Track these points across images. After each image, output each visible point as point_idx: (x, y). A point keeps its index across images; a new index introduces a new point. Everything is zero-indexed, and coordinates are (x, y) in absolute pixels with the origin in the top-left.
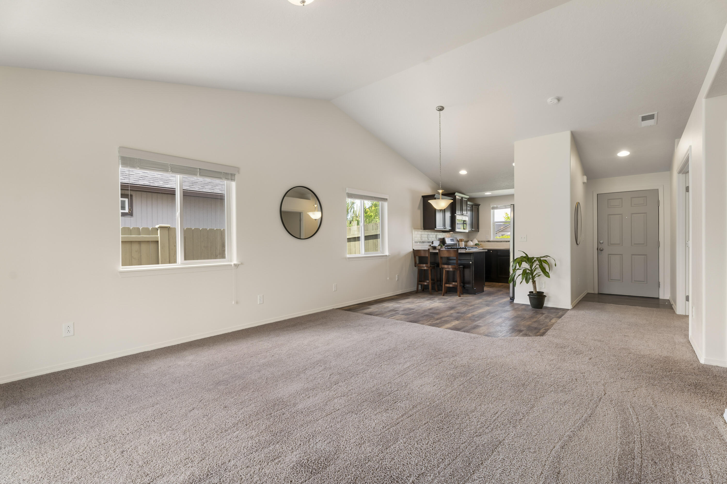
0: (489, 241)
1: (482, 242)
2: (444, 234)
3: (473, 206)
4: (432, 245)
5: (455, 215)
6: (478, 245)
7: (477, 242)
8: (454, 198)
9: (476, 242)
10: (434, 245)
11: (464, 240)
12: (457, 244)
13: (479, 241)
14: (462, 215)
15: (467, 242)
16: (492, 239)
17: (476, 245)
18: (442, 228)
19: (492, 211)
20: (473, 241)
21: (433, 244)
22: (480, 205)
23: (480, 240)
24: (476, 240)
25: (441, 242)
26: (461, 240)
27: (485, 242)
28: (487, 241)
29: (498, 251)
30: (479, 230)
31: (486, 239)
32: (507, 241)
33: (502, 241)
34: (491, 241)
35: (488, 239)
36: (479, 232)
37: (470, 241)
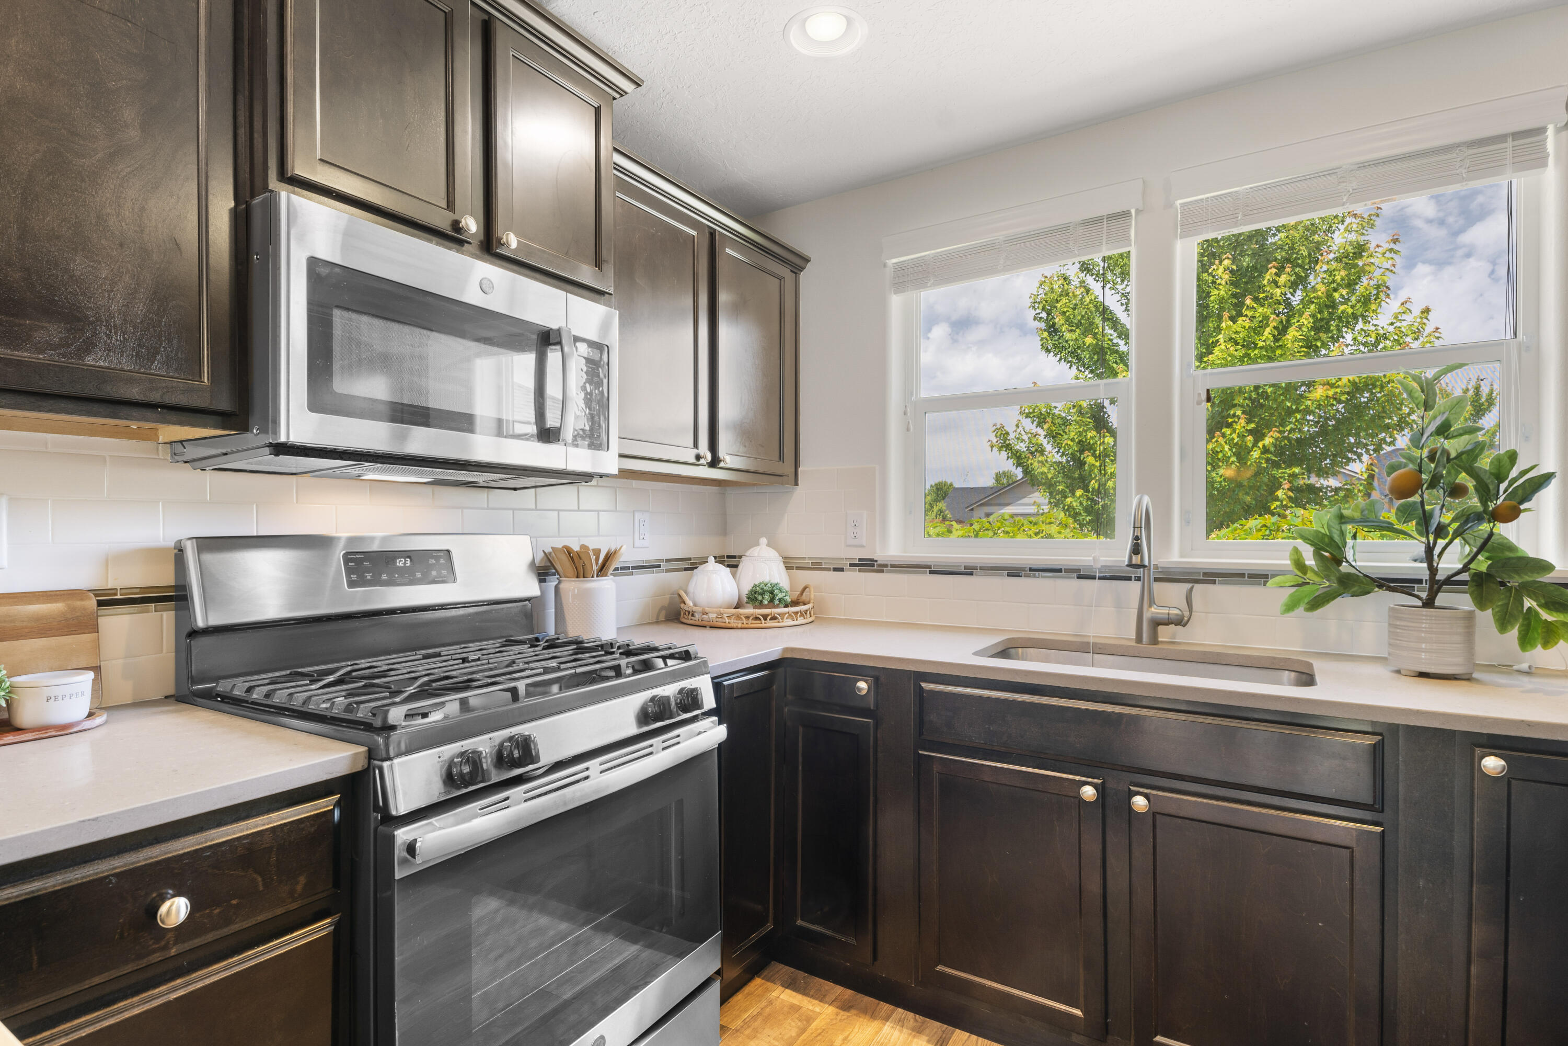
0: (867, 565)
1: (817, 566)
3: (729, 250)
9: (765, 568)
13: (790, 565)
14: (487, 249)
16: (890, 550)
17: (753, 597)
19: (896, 301)
22: (807, 260)
23: (805, 550)
24: (772, 554)
26: (581, 563)
27: (842, 570)
28: (860, 559)
29: (926, 686)
30: (800, 470)
31: (848, 546)
32: (1014, 572)
33: (975, 568)
34: (886, 566)
35: (863, 546)
36: (796, 484)
37: (711, 559)
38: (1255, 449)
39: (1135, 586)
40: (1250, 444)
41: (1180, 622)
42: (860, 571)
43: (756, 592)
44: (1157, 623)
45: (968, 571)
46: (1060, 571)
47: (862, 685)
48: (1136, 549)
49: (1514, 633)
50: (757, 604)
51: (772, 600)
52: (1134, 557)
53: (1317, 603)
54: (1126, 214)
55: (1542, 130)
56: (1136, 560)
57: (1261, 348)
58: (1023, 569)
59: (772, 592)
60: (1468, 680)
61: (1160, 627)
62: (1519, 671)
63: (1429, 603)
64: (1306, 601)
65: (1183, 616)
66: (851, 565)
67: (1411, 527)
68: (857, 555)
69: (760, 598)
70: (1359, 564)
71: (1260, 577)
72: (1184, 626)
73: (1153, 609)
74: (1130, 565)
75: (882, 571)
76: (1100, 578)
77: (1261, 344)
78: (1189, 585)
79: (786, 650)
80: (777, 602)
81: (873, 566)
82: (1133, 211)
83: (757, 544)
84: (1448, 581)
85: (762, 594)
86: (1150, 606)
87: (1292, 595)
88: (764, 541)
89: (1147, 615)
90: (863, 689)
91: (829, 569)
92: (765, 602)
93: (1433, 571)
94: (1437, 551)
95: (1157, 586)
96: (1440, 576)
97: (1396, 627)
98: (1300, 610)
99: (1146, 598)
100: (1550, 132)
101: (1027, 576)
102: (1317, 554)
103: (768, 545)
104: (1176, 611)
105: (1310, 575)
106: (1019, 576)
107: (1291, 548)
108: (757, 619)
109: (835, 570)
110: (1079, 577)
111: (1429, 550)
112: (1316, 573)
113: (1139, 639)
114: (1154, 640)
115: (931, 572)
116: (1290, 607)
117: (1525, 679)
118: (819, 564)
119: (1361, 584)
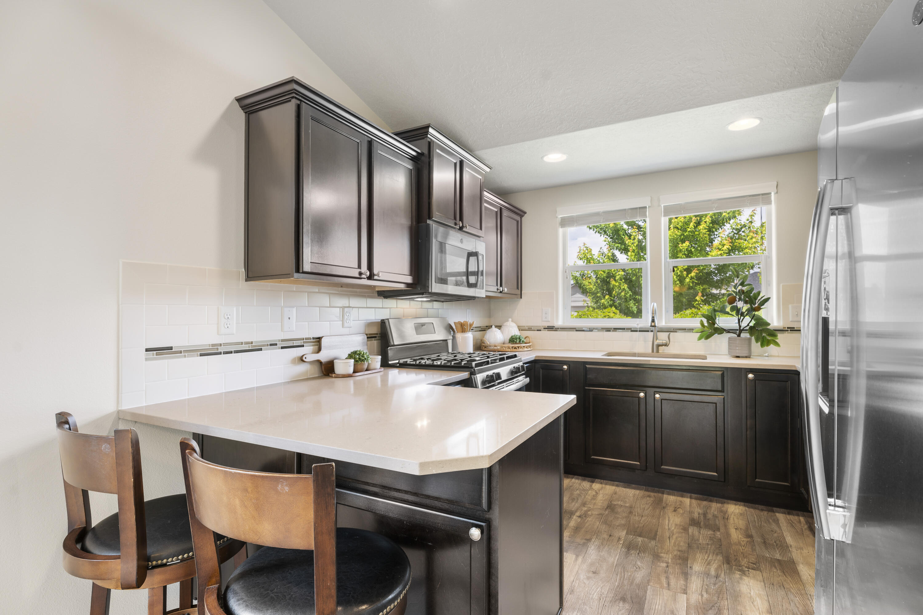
0: (551, 328)
1: (530, 329)
2: (391, 303)
3: (505, 213)
5: (429, 222)
6: (520, 343)
7: (515, 332)
8: (426, 152)
9: (512, 330)
10: (324, 356)
11: (471, 325)
12: (446, 340)
13: (521, 329)
14: (461, 229)
15: (485, 329)
16: (559, 322)
17: (513, 340)
18: (356, 273)
19: (561, 230)
20: (502, 329)
21: (319, 350)
22: (525, 213)
23: (526, 323)
24: (514, 325)
25: (370, 337)
26: (463, 327)
27: (540, 330)
28: (548, 326)
29: (588, 366)
30: (523, 292)
31: (543, 321)
32: (608, 330)
34: (558, 328)
35: (549, 321)
36: (521, 298)
37: (493, 327)
38: (687, 278)
39: (651, 334)
40: (685, 276)
41: (666, 345)
42: (548, 330)
43: (513, 339)
44: (658, 346)
45: (591, 330)
46: (624, 329)
47: (565, 367)
48: (653, 321)
49: (759, 343)
50: (514, 343)
51: (520, 341)
52: (652, 323)
53: (708, 337)
55: (770, 193)
56: (653, 324)
57: (689, 231)
58: (611, 329)
59: (519, 338)
60: (750, 358)
61: (660, 347)
62: (765, 356)
63: (739, 336)
64: (705, 336)
65: (667, 343)
66: (544, 328)
67: (734, 313)
68: (547, 324)
69: (515, 340)
70: (720, 325)
71: (691, 330)
72: (667, 346)
73: (657, 341)
74: (651, 326)
75: (557, 331)
76: (640, 331)
77: (689, 230)
78: (668, 333)
79: (536, 357)
80: (521, 342)
81: (553, 328)
82: (647, 207)
83: (508, 321)
84: (743, 330)
85: (516, 339)
86: (656, 340)
87: (700, 335)
88: (510, 320)
89: (655, 343)
90: (565, 368)
91: (535, 330)
92: (518, 342)
93: (740, 326)
94: (741, 320)
95: (659, 334)
96: (742, 328)
97: (731, 343)
98: (703, 339)
99: (655, 338)
100: (773, 194)
101: (613, 331)
102: (708, 321)
103: (512, 321)
104: (665, 342)
105: (706, 328)
106: (610, 331)
107: (700, 320)
108: (515, 348)
109: (537, 330)
110: (632, 331)
111: (739, 320)
112: (707, 327)
113: (653, 351)
114: (658, 351)
115: (576, 331)
116: (700, 339)
117: (767, 358)
118: (532, 328)
119: (720, 331)
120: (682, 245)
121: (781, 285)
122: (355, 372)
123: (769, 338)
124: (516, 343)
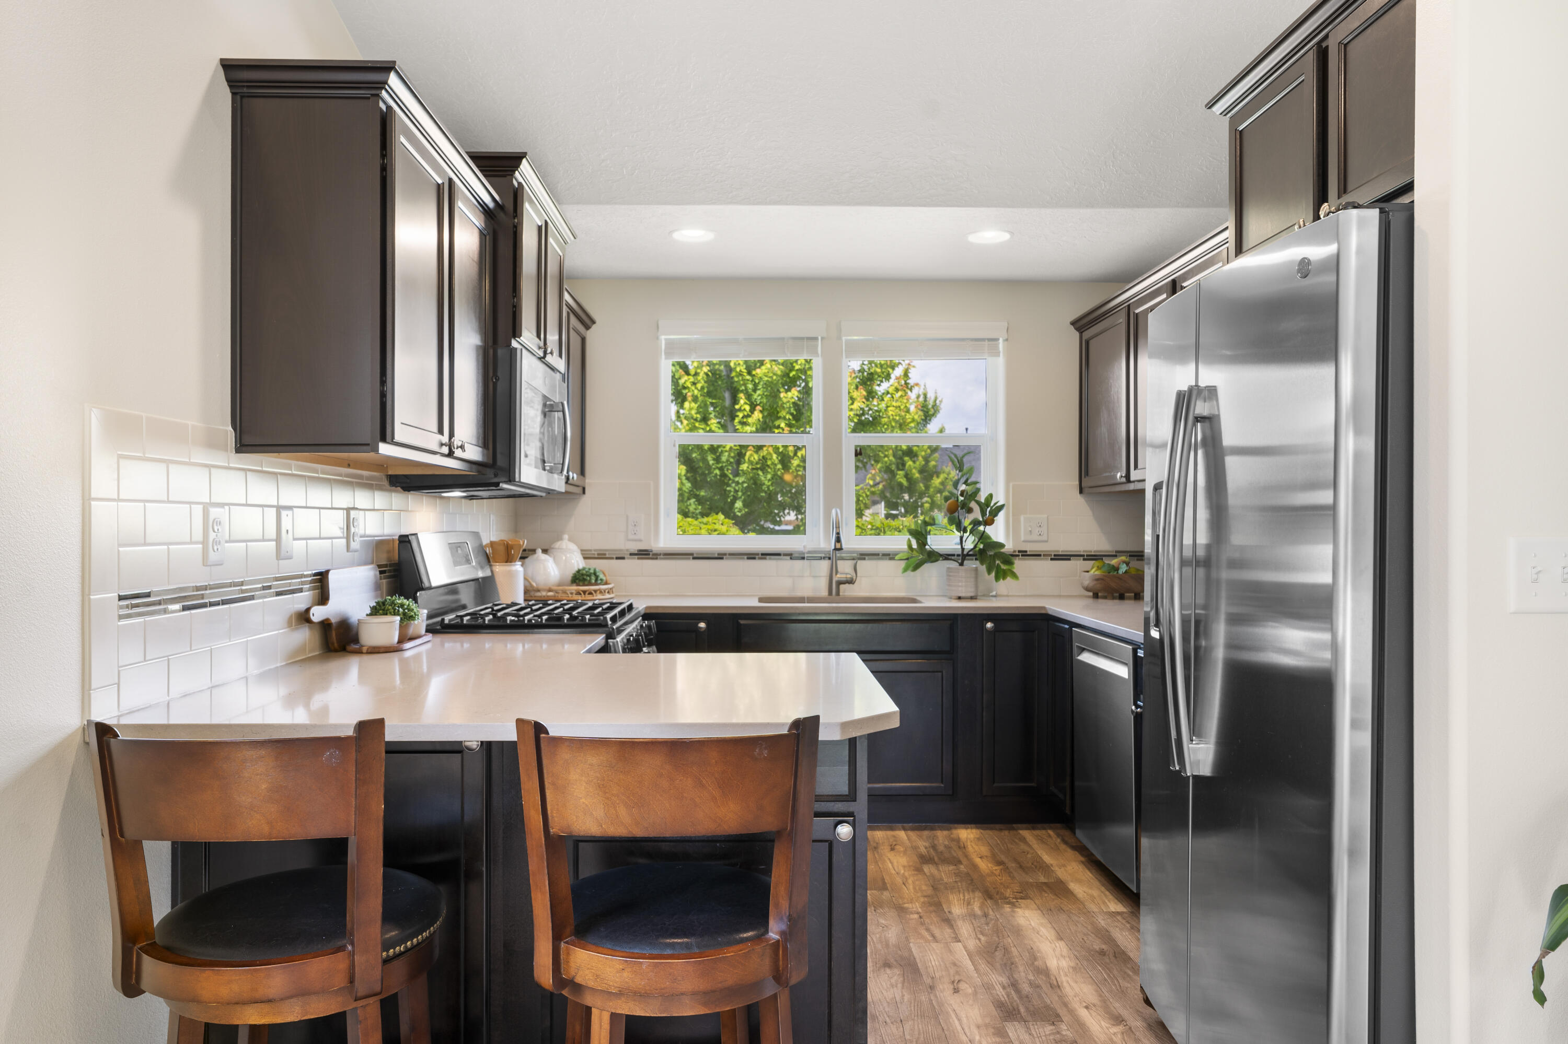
0: (644, 554)
1: (602, 556)
4: (318, 613)
6: (596, 584)
7: (577, 562)
13: (587, 555)
14: (543, 357)
16: (661, 542)
17: (577, 577)
18: (436, 444)
21: (323, 598)
22: (592, 322)
23: (593, 544)
24: (573, 546)
27: (623, 558)
28: (638, 550)
29: (742, 622)
30: (587, 481)
31: (629, 540)
32: (751, 556)
33: (725, 554)
34: (659, 554)
35: (640, 541)
36: (583, 493)
37: (539, 551)
39: (829, 563)
41: (851, 582)
42: (638, 559)
43: (583, 575)
44: (840, 583)
45: (720, 557)
46: (779, 554)
47: (702, 625)
48: (838, 540)
49: (993, 574)
50: (586, 583)
51: (596, 580)
52: (837, 544)
53: (916, 567)
54: (816, 339)
55: (997, 339)
56: (838, 546)
57: (797, 370)
58: (758, 554)
59: (595, 573)
60: (976, 599)
61: (841, 585)
62: (992, 596)
63: (961, 564)
64: (913, 566)
65: (853, 579)
66: (631, 554)
67: (954, 527)
68: (635, 547)
69: (588, 578)
70: (932, 547)
71: (889, 556)
72: (853, 584)
73: (838, 576)
74: (832, 549)
75: (657, 559)
76: (805, 559)
77: (797, 367)
78: (857, 561)
80: (599, 582)
81: (649, 554)
82: (820, 338)
83: (559, 538)
84: (968, 555)
85: (590, 576)
86: (836, 574)
87: (906, 563)
88: (566, 537)
89: (835, 579)
90: (702, 628)
91: (612, 558)
92: (593, 581)
93: (963, 549)
94: (964, 539)
95: (841, 562)
96: (965, 552)
97: (950, 576)
98: (910, 571)
99: (833, 570)
100: (1001, 341)
101: (760, 559)
102: (918, 542)
103: (570, 540)
104: (849, 576)
105: (914, 552)
106: (754, 558)
107: (907, 539)
108: (590, 593)
109: (617, 558)
111: (961, 538)
112: (917, 552)
113: (830, 593)
114: (838, 594)
115: (694, 558)
116: (905, 570)
117: (994, 599)
118: (605, 554)
119: (933, 556)
120: (786, 395)
121: (1011, 484)
122: (401, 641)
123: (1003, 567)
124: (590, 584)
